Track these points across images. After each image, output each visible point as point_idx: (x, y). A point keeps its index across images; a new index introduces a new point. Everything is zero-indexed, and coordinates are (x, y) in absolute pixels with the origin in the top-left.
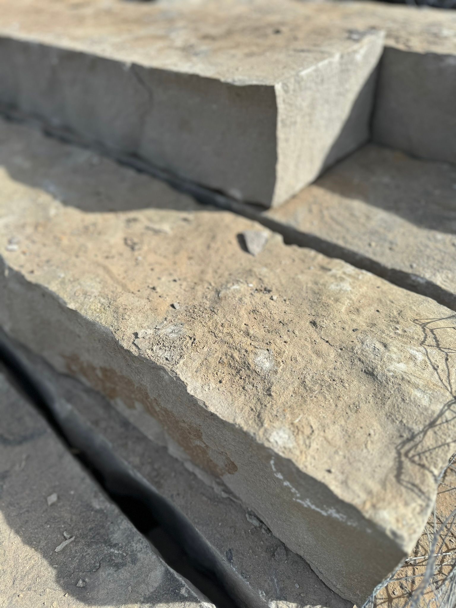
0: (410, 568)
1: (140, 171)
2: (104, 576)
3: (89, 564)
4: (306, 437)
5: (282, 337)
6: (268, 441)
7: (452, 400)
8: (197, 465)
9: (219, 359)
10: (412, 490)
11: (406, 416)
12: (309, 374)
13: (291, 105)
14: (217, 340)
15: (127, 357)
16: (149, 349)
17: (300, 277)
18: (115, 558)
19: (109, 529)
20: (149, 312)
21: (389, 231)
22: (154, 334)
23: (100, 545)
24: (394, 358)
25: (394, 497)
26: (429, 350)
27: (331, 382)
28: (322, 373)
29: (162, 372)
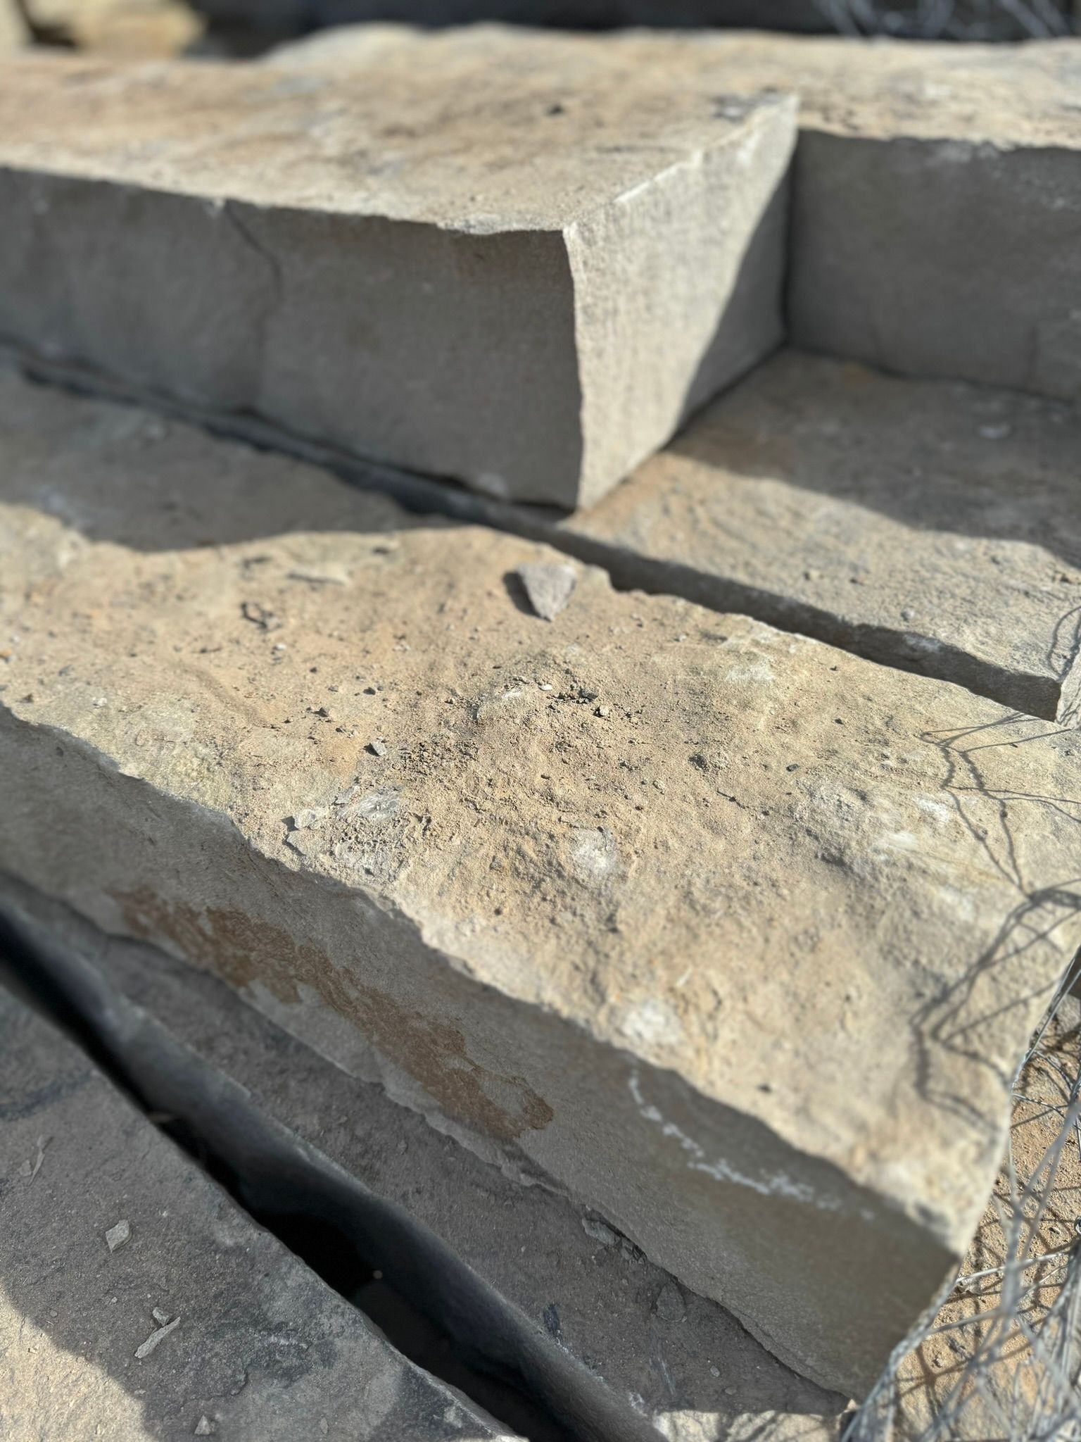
0: (969, 1301)
1: (262, 447)
2: (260, 1402)
3: (221, 1378)
4: (704, 1017)
5: (629, 797)
6: (620, 1032)
7: (1023, 904)
8: (457, 1120)
9: (489, 862)
10: (956, 1112)
11: (925, 949)
12: (698, 875)
13: (602, 272)
14: (480, 816)
15: (273, 877)
16: (324, 853)
17: (657, 659)
18: (282, 1357)
19: (261, 1291)
20: (317, 768)
21: (847, 543)
22: (334, 817)
23: (243, 1331)
24: (886, 821)
25: (916, 1132)
26: (962, 797)
27: (750, 889)
28: (727, 871)
29: (359, 904)
